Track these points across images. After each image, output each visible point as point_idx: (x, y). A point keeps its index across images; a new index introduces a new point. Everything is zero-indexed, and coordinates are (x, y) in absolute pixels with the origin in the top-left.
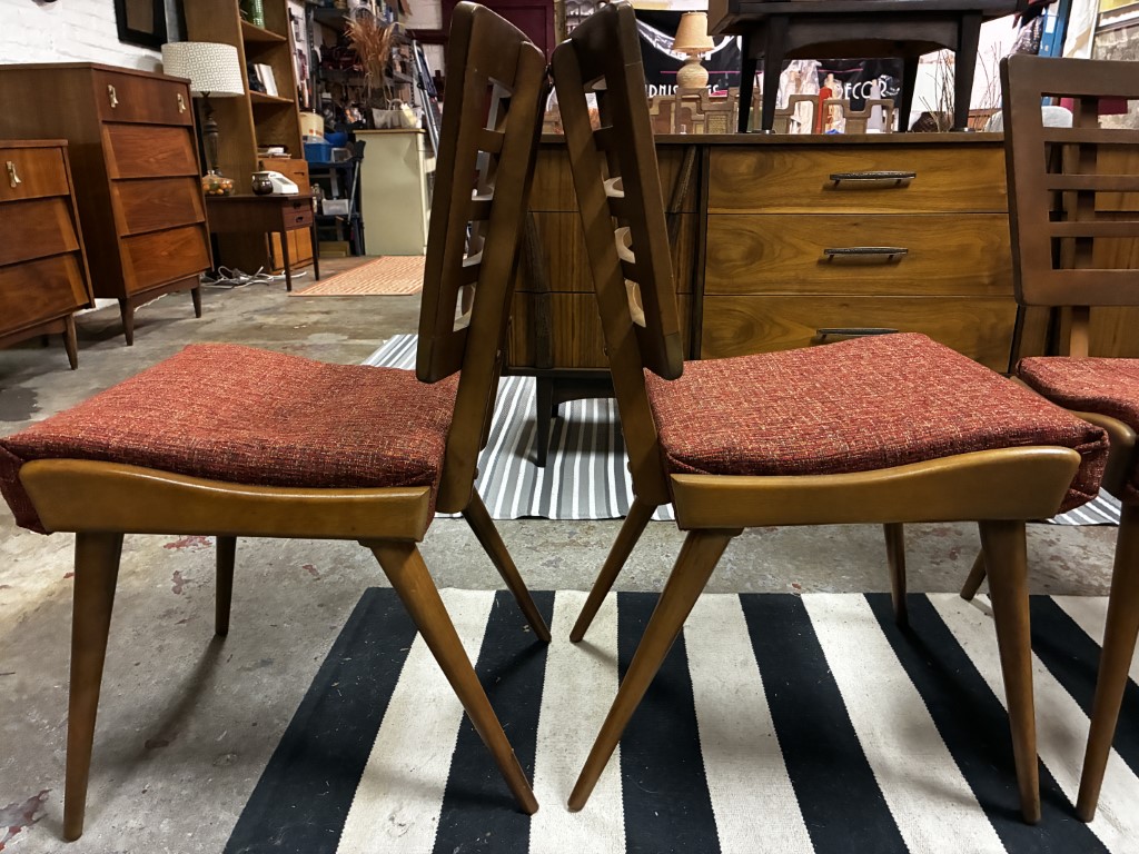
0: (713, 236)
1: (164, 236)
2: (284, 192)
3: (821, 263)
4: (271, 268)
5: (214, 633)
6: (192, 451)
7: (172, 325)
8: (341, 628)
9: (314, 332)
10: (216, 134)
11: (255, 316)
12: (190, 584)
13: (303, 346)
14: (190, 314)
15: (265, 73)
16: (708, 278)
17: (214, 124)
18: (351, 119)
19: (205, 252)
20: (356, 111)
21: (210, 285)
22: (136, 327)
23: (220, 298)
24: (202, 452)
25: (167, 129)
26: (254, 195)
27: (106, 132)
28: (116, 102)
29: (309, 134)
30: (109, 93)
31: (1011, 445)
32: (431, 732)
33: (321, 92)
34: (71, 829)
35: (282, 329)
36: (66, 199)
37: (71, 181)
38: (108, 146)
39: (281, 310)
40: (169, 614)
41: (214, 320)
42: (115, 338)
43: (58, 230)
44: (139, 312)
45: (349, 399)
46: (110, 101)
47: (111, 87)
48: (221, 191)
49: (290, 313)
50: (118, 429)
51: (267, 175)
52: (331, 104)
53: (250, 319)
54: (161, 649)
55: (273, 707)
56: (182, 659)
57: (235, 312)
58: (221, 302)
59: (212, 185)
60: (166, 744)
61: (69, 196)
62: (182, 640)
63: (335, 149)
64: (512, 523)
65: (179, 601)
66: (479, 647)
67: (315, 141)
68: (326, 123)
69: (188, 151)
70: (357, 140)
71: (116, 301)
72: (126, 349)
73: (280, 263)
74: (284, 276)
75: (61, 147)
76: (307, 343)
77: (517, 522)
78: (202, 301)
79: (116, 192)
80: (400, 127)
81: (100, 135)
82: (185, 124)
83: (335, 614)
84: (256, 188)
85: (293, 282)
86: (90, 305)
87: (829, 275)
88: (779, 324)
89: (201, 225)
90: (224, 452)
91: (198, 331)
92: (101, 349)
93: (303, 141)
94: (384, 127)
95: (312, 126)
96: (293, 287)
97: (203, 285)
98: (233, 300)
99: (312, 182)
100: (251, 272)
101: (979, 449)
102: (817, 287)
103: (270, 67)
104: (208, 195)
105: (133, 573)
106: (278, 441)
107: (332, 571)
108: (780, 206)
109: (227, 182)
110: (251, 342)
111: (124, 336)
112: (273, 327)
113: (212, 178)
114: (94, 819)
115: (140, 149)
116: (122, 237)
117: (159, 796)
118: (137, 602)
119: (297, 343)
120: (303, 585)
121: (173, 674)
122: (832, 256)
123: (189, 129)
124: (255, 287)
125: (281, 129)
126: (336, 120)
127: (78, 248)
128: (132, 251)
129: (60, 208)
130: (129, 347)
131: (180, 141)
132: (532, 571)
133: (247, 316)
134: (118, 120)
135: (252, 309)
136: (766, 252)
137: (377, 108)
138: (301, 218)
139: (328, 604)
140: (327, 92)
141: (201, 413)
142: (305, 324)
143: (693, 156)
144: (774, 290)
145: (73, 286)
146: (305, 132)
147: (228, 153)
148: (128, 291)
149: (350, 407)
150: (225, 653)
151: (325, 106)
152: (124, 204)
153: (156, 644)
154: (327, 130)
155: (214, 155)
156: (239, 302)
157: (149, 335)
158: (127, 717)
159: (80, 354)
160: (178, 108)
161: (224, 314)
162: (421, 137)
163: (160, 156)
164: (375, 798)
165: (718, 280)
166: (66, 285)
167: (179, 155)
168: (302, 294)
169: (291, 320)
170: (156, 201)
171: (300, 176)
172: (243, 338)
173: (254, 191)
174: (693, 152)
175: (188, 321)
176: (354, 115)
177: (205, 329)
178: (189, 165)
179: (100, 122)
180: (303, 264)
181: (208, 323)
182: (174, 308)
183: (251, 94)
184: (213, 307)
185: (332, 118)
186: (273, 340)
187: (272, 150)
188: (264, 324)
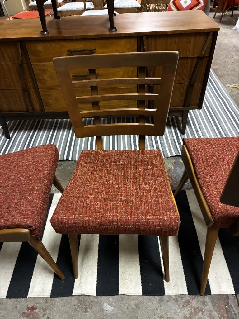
0: (35, 71)
16: (39, 85)
136: (54, 76)
165: (42, 85)
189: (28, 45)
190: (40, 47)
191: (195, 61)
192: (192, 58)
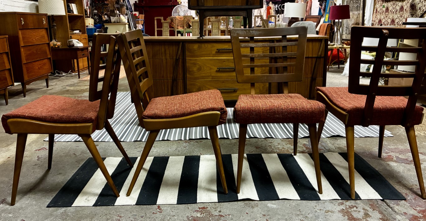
0: (188, 65)
1: (37, 62)
2: (78, 46)
3: (217, 71)
4: (73, 71)
5: (47, 168)
6: (43, 116)
7: (39, 90)
8: (80, 166)
9: (85, 92)
10: (56, 28)
11: (67, 87)
12: (42, 158)
13: (81, 96)
14: (45, 87)
15: (74, 7)
16: (188, 75)
17: (55, 24)
18: (104, 19)
19: (51, 67)
20: (106, 16)
21: (52, 77)
22: (27, 91)
23: (55, 81)
24: (45, 117)
25: (39, 29)
26: (68, 48)
27: (20, 32)
28: (23, 23)
29: (89, 25)
30: (21, 20)
31: (208, 111)
32: (99, 185)
33: (94, 10)
34: (13, 203)
35: (75, 91)
36: (7, 53)
37: (8, 48)
38: (21, 36)
39: (76, 85)
40: (36, 165)
41: (53, 89)
42: (19, 95)
43: (4, 63)
44: (28, 87)
45: (79, 106)
46: (21, 23)
47: (22, 19)
48: (57, 46)
49: (78, 86)
50: (27, 112)
51: (72, 41)
52: (97, 14)
53: (65, 88)
54: (33, 172)
55: (61, 182)
56: (39, 173)
57: (60, 86)
58: (55, 82)
59: (54, 45)
60: (34, 189)
61: (8, 52)
62: (39, 170)
63: (98, 30)
64: (132, 143)
65: (39, 162)
66: (115, 169)
67: (90, 27)
68: (95, 20)
69: (46, 35)
70: (105, 27)
71: (20, 83)
72: (23, 98)
73: (76, 69)
74: (77, 73)
75: (6, 38)
76: (82, 95)
77: (133, 142)
78: (49, 82)
79: (22, 50)
80: (120, 22)
81: (18, 33)
82: (45, 27)
83: (80, 164)
84: (68, 45)
85: (80, 75)
86: (13, 85)
87: (219, 74)
88: (207, 87)
89: (50, 58)
90: (49, 117)
91: (47, 92)
92: (15, 99)
93: (86, 28)
94: (114, 22)
95: (90, 22)
96: (80, 77)
97: (50, 77)
98: (60, 81)
99: (89, 41)
100: (66, 72)
101: (202, 112)
102: (216, 78)
103: (75, 4)
104: (52, 47)
105: (26, 156)
106: (61, 114)
107: (80, 154)
108: (205, 57)
109: (59, 43)
110: (64, 95)
111: (23, 94)
112: (72, 91)
113: (54, 42)
114: (17, 202)
115: (31, 36)
116: (24, 64)
117: (33, 197)
118: (28, 163)
119: (79, 95)
120: (72, 158)
121: (36, 177)
122: (219, 70)
123: (46, 29)
124: (68, 77)
125: (79, 24)
126: (99, 19)
127: (10, 68)
128: (26, 68)
129: (5, 56)
130: (24, 98)
131: (43, 33)
132: (134, 153)
133: (64, 87)
134: (24, 28)
135: (66, 85)
136: (202, 69)
137: (112, 16)
138: (84, 54)
139: (78, 162)
140: (96, 10)
141: (45, 109)
142: (83, 89)
143: (181, 45)
144: (205, 79)
145: (8, 79)
146: (87, 24)
147: (60, 34)
148: (25, 80)
149: (79, 108)
150: (50, 172)
151: (95, 15)
152: (25, 53)
153: (32, 171)
154: (95, 23)
155: (55, 35)
156: (61, 82)
157: (31, 94)
158: (25, 185)
159: (9, 100)
160: (43, 23)
161: (56, 86)
162: (127, 26)
163: (36, 38)
164: (83, 196)
165: (190, 76)
166: (6, 79)
167: (43, 37)
168: (83, 79)
169: (78, 88)
170: (35, 52)
171: (85, 39)
172: (62, 94)
173: (68, 46)
174: (181, 43)
175: (44, 89)
176: (105, 18)
177: (50, 91)
178: (46, 40)
179: (18, 28)
180: (85, 69)
181: (50, 89)
182: (40, 85)
183: (68, 14)
184: (52, 84)
185: (97, 19)
186: (72, 94)
187: (75, 32)
188: (69, 90)
189: (187, 45)
190: (196, 46)
191: (314, 60)
192: (312, 58)
